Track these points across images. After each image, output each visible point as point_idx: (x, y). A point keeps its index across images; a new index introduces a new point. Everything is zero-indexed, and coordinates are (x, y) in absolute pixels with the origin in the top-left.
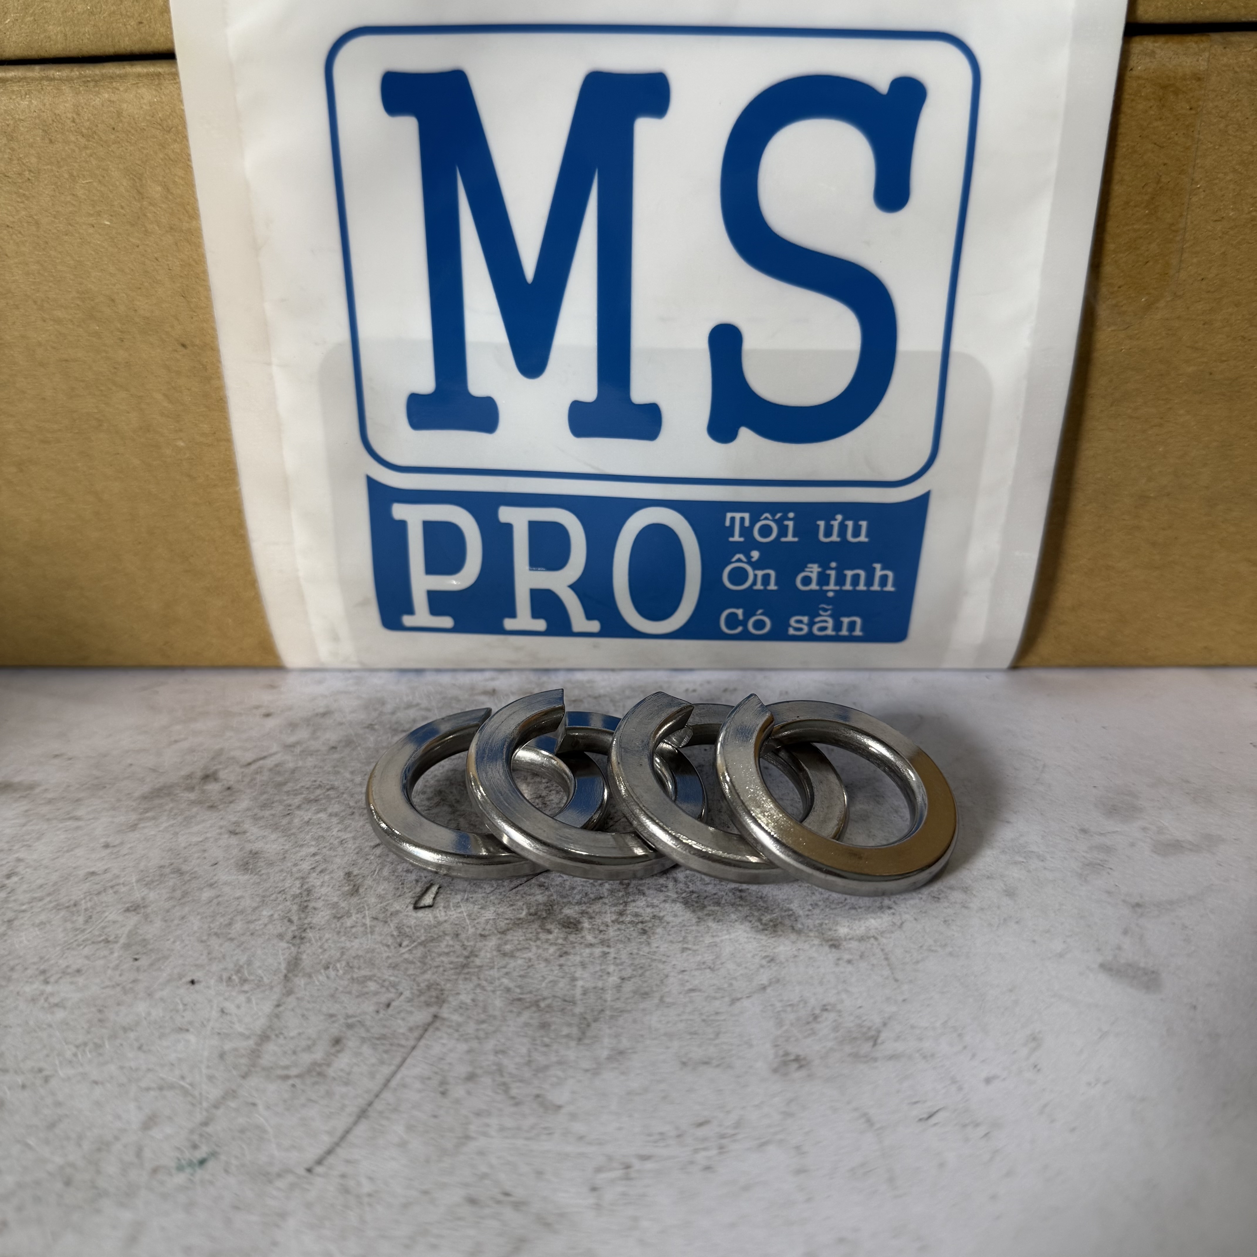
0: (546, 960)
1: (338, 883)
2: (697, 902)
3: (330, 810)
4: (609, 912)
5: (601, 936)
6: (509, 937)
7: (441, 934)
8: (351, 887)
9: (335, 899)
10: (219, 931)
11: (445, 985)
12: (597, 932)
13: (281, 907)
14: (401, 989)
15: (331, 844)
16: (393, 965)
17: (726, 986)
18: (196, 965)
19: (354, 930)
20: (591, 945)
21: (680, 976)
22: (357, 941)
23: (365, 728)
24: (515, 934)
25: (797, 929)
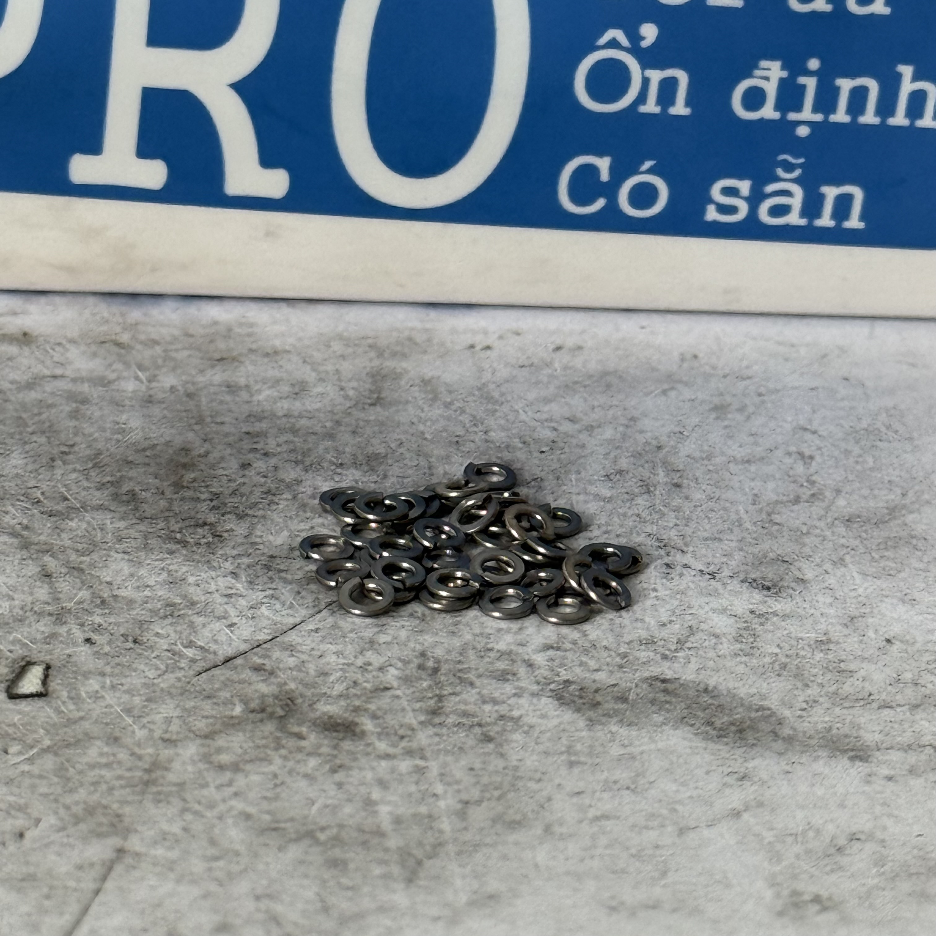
0: (306, 776)
2: (581, 697)
4: (408, 708)
5: (405, 744)
6: (221, 743)
7: (80, 737)
11: (120, 808)
12: (394, 738)
14: (35, 814)
16: (6, 781)
17: (664, 812)
20: (389, 756)
21: (575, 800)
24: (232, 739)
25: (785, 735)
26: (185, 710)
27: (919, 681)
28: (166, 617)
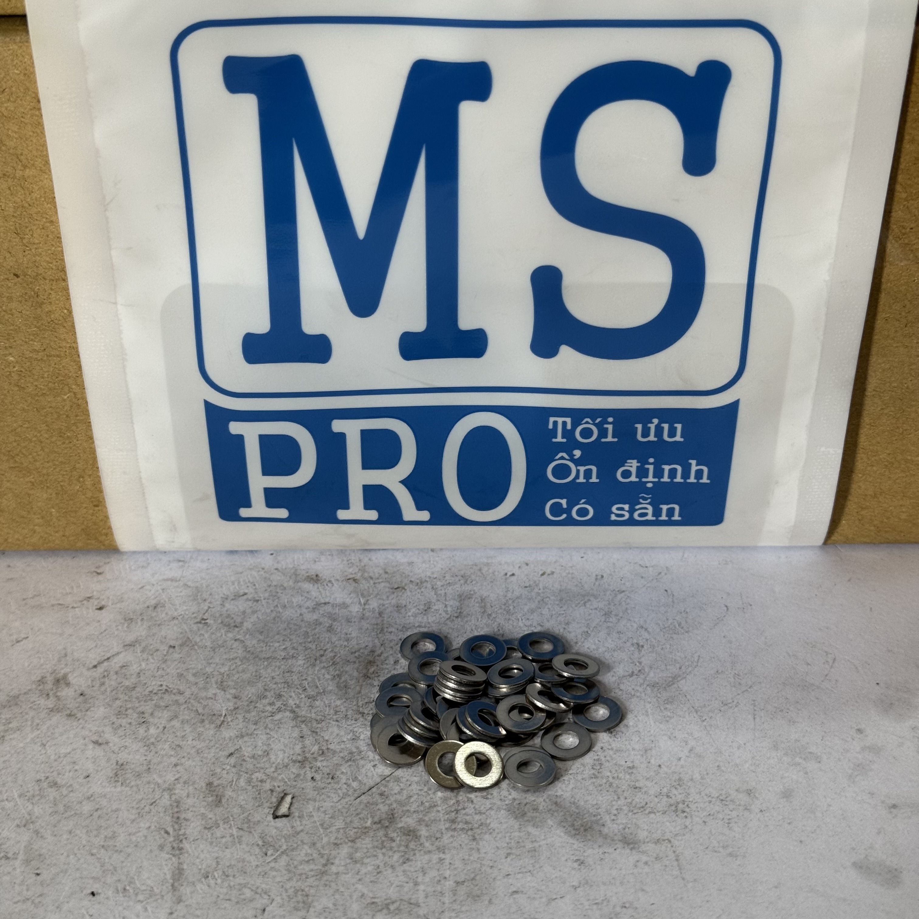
0: (392, 866)
1: (202, 794)
2: (518, 809)
3: (181, 718)
4: (442, 820)
5: (437, 843)
6: (358, 845)
7: (299, 843)
8: (214, 798)
9: (203, 810)
10: (106, 844)
11: (309, 890)
12: (434, 839)
13: (155, 818)
14: (273, 896)
15: (189, 753)
16: (263, 874)
17: (543, 887)
18: (93, 878)
19: (224, 840)
20: (429, 852)
21: (505, 880)
22: (227, 850)
23: (197, 623)
24: (364, 842)
25: (604, 833)
26: (346, 823)
27: (669, 794)
28: (348, 761)
